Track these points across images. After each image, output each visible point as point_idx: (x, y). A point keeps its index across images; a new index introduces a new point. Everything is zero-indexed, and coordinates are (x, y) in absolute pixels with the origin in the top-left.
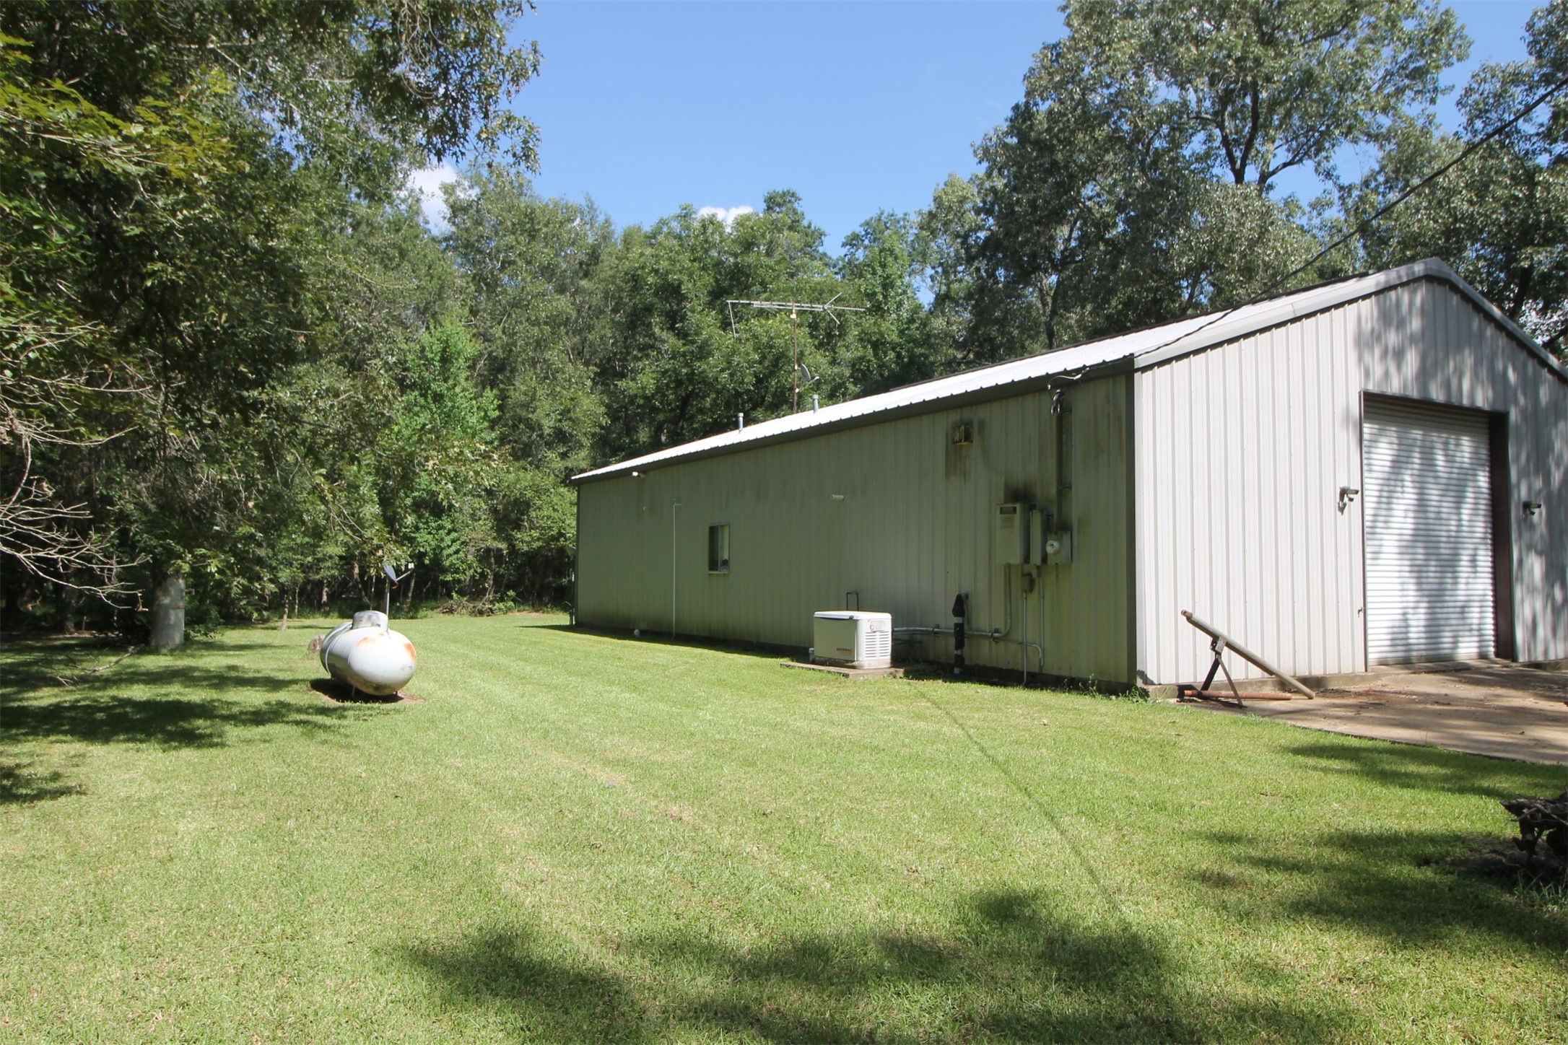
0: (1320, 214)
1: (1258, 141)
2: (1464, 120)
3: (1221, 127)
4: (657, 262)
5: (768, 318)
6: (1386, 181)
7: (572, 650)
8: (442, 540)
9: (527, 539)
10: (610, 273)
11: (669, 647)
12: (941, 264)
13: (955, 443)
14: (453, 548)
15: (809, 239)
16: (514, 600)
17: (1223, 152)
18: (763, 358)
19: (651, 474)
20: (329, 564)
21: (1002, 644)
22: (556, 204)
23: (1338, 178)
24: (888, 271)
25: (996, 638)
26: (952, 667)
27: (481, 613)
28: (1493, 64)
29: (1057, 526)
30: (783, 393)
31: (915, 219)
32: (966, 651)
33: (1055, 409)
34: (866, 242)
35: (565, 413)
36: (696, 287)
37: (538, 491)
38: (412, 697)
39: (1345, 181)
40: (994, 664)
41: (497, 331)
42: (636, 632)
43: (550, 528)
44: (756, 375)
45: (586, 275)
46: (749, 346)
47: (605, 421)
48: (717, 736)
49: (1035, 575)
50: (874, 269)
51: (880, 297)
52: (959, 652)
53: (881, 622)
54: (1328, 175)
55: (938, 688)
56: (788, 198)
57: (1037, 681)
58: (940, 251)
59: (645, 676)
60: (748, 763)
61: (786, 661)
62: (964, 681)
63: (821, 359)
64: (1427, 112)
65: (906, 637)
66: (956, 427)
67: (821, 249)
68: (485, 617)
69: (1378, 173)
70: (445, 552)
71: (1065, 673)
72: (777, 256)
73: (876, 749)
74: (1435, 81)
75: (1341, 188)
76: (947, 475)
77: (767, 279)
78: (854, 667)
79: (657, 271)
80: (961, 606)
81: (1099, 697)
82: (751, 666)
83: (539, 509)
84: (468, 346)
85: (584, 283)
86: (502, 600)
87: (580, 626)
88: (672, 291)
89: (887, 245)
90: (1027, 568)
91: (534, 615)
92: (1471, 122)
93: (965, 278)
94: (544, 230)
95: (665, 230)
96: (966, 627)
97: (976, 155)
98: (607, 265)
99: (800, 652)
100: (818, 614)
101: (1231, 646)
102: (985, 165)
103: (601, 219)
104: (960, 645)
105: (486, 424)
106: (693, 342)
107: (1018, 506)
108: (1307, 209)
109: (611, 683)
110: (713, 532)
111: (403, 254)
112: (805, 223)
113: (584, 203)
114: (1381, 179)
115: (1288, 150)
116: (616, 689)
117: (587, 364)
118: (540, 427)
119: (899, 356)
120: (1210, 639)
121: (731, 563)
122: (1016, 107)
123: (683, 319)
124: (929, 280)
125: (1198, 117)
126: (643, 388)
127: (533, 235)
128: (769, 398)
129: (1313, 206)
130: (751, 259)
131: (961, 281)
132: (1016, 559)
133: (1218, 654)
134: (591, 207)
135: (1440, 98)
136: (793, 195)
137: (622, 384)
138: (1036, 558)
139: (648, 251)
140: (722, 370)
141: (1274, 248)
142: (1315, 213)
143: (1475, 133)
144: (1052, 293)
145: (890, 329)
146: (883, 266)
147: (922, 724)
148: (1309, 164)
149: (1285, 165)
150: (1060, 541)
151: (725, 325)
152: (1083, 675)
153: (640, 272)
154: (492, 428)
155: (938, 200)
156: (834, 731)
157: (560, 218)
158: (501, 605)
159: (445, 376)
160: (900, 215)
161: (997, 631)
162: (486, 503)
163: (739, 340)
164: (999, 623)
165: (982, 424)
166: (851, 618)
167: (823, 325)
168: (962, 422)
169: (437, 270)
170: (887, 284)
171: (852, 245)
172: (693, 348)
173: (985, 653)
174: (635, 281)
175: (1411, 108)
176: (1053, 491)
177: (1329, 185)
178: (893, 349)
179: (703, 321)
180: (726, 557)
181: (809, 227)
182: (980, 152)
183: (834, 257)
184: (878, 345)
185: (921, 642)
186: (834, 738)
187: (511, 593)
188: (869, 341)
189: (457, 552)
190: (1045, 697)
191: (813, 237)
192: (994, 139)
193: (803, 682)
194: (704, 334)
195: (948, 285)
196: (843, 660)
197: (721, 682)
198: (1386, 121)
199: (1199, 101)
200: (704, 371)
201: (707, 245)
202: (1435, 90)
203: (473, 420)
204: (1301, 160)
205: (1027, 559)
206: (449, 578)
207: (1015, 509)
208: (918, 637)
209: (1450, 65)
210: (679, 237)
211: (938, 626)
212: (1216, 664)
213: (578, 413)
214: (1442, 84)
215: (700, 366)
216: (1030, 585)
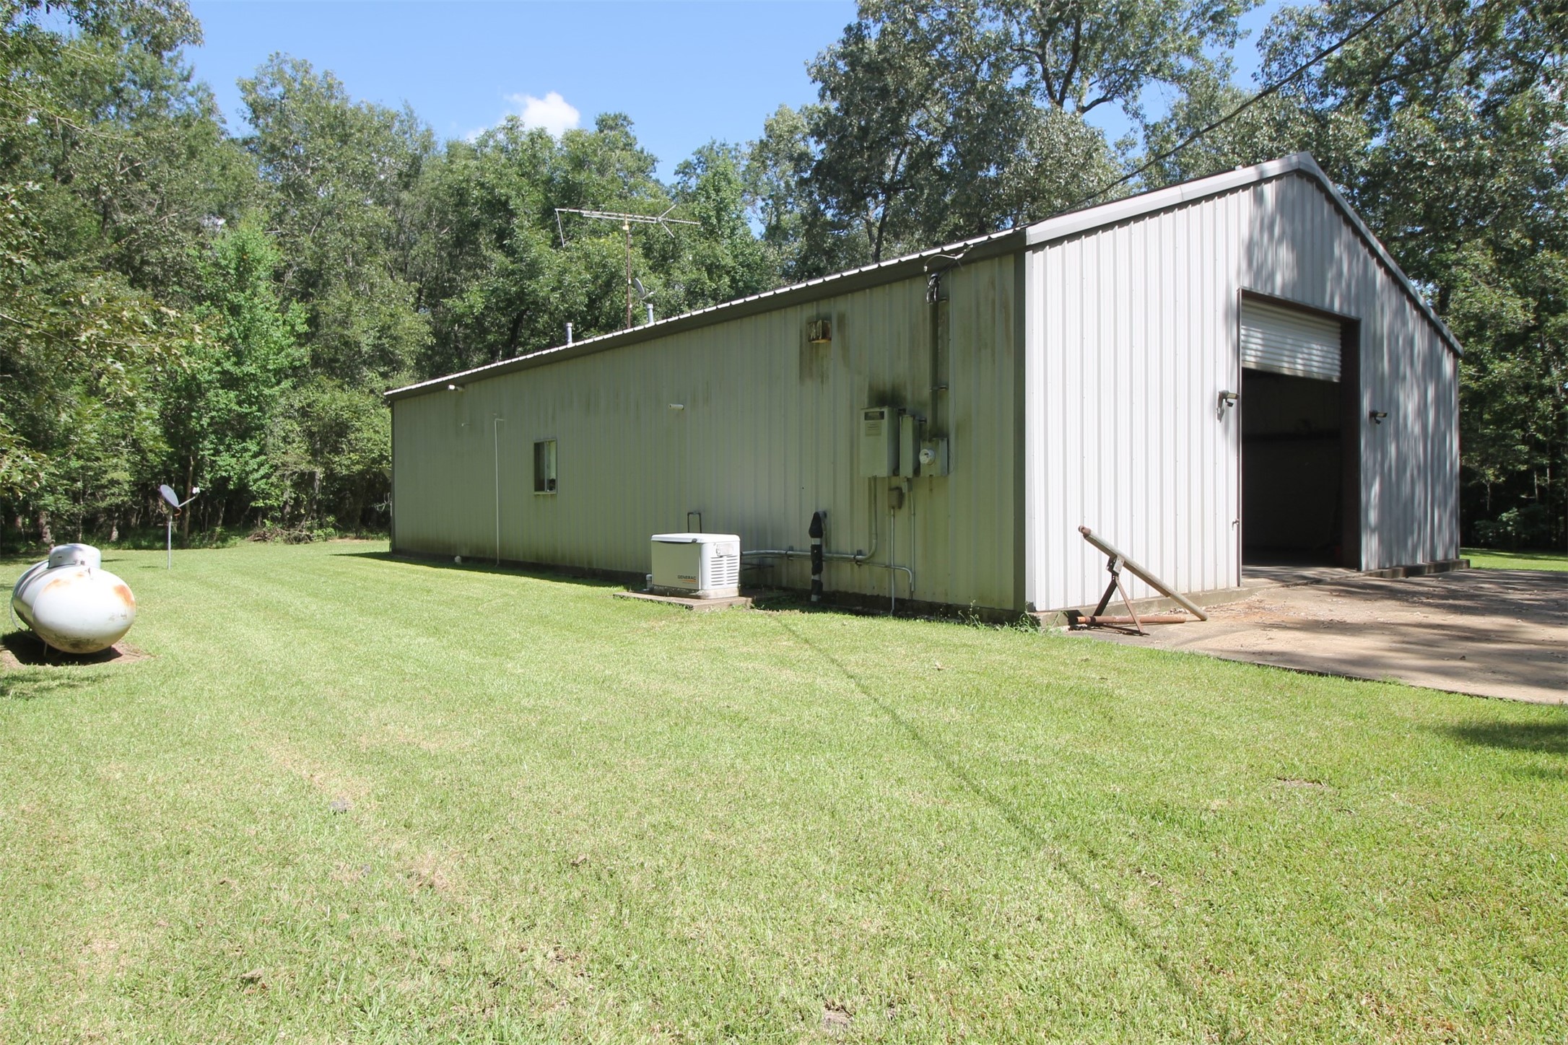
0: (1124, 154)
1: (1077, 74)
2: (1261, 61)
3: (1042, 60)
4: (483, 175)
5: (600, 237)
6: (1178, 129)
7: (378, 581)
8: (246, 463)
9: (346, 463)
10: (431, 185)
11: (489, 576)
12: (771, 197)
13: (810, 340)
14: (262, 472)
15: (641, 163)
16: (334, 527)
17: (1043, 85)
18: (596, 277)
19: (470, 387)
20: (115, 490)
21: (865, 568)
22: (371, 109)
23: (1144, 117)
24: (722, 194)
25: (858, 561)
26: (809, 594)
27: (298, 540)
28: (1290, 7)
29: (930, 432)
30: (617, 314)
31: (746, 150)
32: (824, 576)
33: (931, 296)
34: (699, 171)
35: (384, 330)
36: (526, 204)
37: (357, 413)
38: (136, 653)
39: (1151, 120)
40: (857, 590)
41: (305, 241)
42: (457, 559)
43: (371, 451)
44: (588, 294)
45: (406, 186)
46: (581, 265)
47: (430, 340)
48: (524, 702)
49: (905, 490)
50: (707, 192)
51: (714, 221)
52: (816, 577)
53: (729, 545)
54: (1136, 114)
55: (796, 619)
56: (620, 122)
57: (907, 609)
58: (770, 183)
59: (453, 613)
60: (561, 751)
61: (620, 590)
62: (825, 610)
63: (657, 281)
64: (1225, 56)
65: (755, 561)
66: (811, 322)
67: (654, 176)
68: (302, 544)
69: (1171, 120)
70: (251, 477)
71: (940, 599)
72: (609, 176)
73: (737, 720)
74: (1235, 24)
75: (1146, 127)
76: (801, 378)
77: (600, 198)
78: (698, 597)
79: (482, 185)
80: (818, 525)
81: (982, 626)
82: (579, 598)
83: (358, 430)
84: (268, 254)
85: (405, 196)
86: (321, 526)
87: (396, 554)
88: (498, 206)
89: (721, 169)
90: (895, 482)
91: (357, 542)
92: (1268, 62)
93: (794, 212)
94: (358, 135)
95: (491, 143)
96: (824, 549)
97: (809, 74)
98: (429, 175)
99: (635, 580)
100: (656, 537)
101: (1128, 565)
102: (819, 85)
103: (422, 128)
104: (817, 569)
105: (293, 339)
106: (521, 260)
107: (886, 410)
108: (1113, 148)
109: (408, 624)
110: (539, 448)
111: (192, 153)
112: (638, 147)
113: (402, 111)
114: (1173, 126)
115: (1101, 87)
116: (412, 632)
117: (409, 280)
118: (357, 344)
119: (733, 280)
120: (1106, 558)
121: (559, 484)
122: (849, 29)
123: (511, 234)
124: (759, 211)
125: (1021, 49)
126: (471, 307)
127: (344, 139)
128: (603, 320)
129: (1118, 146)
130: (582, 177)
131: (790, 212)
132: (883, 470)
133: (1115, 574)
134: (410, 114)
135: (1238, 41)
136: (625, 118)
137: (449, 302)
138: (907, 469)
139: (473, 163)
140: (553, 290)
141: (1097, 174)
142: (1119, 152)
143: (1269, 76)
144: (878, 224)
145: (723, 252)
146: (718, 190)
147: (788, 674)
148: (1119, 102)
149: (1098, 101)
150: (935, 449)
151: (556, 244)
152: (960, 601)
153: (464, 185)
154: (301, 345)
155: (769, 128)
156: (681, 690)
157: (376, 124)
158: (320, 532)
159: (241, 284)
160: (732, 146)
161: (860, 553)
162: (300, 424)
163: (570, 259)
164: (862, 544)
165: (842, 320)
166: (694, 542)
167: (657, 246)
168: (818, 317)
169: (234, 170)
170: (721, 208)
171: (685, 174)
172: (522, 266)
173: (845, 578)
174: (461, 196)
175: (1211, 51)
176: (926, 392)
177: (1136, 123)
178: (728, 273)
179: (534, 241)
180: (553, 476)
181: (642, 152)
182: (814, 70)
183: (667, 184)
184: (713, 269)
185: (772, 566)
186: (679, 701)
187: (331, 519)
188: (703, 264)
189: (267, 476)
190: (918, 628)
191: (645, 164)
192: (828, 58)
193: (639, 617)
194: (534, 253)
195: (778, 216)
196: (687, 590)
197: (543, 620)
198: (1187, 64)
199: (1022, 34)
200: (534, 291)
201: (535, 160)
202: (1235, 33)
203: (277, 334)
204: (1111, 99)
205: (896, 470)
206: (260, 504)
207: (882, 414)
208: (769, 561)
209: (1248, 10)
210: (504, 150)
211: (791, 549)
212: (1113, 586)
213: (398, 331)
214: (1240, 29)
215: (531, 285)
216: (899, 497)
